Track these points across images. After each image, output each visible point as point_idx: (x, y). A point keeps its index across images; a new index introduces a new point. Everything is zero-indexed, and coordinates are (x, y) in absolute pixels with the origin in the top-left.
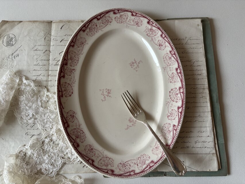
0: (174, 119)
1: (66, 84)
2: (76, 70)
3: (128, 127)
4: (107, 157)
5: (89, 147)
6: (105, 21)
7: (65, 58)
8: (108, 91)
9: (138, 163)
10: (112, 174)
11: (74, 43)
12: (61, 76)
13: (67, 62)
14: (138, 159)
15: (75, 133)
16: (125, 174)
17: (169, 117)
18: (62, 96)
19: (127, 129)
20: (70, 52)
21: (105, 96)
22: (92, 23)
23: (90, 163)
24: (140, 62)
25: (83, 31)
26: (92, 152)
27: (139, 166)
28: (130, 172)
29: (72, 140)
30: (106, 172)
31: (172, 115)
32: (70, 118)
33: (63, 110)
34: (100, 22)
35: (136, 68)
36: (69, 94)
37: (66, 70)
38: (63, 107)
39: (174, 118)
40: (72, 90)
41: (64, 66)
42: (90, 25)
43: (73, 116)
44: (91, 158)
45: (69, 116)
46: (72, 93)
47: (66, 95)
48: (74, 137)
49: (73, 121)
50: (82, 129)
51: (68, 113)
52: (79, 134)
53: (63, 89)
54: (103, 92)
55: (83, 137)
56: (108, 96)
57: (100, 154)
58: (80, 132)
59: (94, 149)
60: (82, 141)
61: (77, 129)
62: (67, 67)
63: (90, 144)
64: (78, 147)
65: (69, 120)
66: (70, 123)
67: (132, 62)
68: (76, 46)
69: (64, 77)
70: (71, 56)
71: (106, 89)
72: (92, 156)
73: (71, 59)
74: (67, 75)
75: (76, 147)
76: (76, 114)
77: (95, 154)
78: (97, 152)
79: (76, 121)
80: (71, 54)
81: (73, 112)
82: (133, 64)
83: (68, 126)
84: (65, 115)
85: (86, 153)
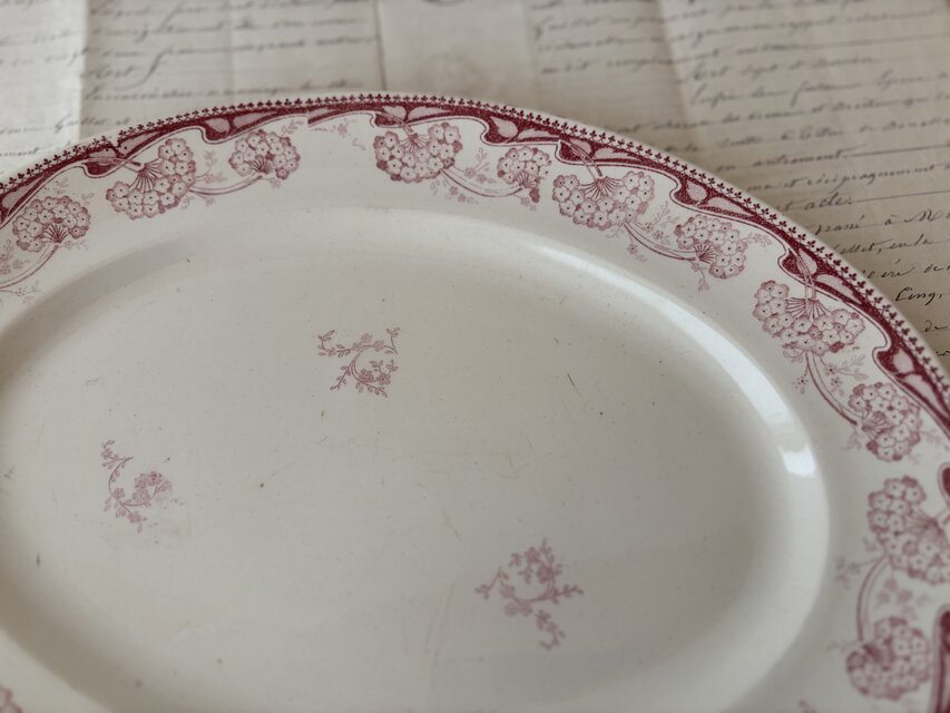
1: (451, 148)
2: (532, 208)
3: (116, 458)
5: (71, 225)
6: (876, 408)
7: (606, 146)
8: (376, 375)
11: (705, 202)
12: (497, 121)
13: (578, 158)
15: (171, 165)
18: (381, 121)
19: (107, 454)
20: (641, 175)
21: (354, 354)
22: (854, 316)
24: (553, 628)
25: (791, 257)
26: (40, 236)
29: (131, 144)
32: (253, 148)
33: (304, 118)
34: (862, 370)
35: (508, 592)
36: (392, 157)
37: (535, 151)
38: (319, 118)
40: (413, 176)
41: (559, 143)
42: (840, 304)
43: (263, 169)
44: (7, 219)
45: (267, 148)
46: (399, 175)
47: (387, 141)
48: (146, 156)
49: (234, 166)
50: (181, 204)
51: (287, 141)
52: (158, 188)
53: (421, 129)
54: (378, 346)
55: (139, 201)
56: (343, 368)
57: (15, 273)
58: (168, 194)
59: (57, 247)
60: (120, 195)
61: (190, 177)
62: (552, 158)
63: (87, 232)
64: (86, 164)
65: (244, 143)
66: (226, 148)
67: (559, 566)
68: (682, 213)
69: (493, 137)
70: (621, 183)
71: (393, 368)
72: (16, 231)
73: (601, 181)
74: (503, 156)
75: (88, 157)
76: (274, 184)
77: (25, 247)
78: (30, 258)
79: (233, 178)
80: (630, 186)
81: (288, 173)
82: (539, 574)
83: (213, 135)
84: (275, 127)
85: (44, 204)
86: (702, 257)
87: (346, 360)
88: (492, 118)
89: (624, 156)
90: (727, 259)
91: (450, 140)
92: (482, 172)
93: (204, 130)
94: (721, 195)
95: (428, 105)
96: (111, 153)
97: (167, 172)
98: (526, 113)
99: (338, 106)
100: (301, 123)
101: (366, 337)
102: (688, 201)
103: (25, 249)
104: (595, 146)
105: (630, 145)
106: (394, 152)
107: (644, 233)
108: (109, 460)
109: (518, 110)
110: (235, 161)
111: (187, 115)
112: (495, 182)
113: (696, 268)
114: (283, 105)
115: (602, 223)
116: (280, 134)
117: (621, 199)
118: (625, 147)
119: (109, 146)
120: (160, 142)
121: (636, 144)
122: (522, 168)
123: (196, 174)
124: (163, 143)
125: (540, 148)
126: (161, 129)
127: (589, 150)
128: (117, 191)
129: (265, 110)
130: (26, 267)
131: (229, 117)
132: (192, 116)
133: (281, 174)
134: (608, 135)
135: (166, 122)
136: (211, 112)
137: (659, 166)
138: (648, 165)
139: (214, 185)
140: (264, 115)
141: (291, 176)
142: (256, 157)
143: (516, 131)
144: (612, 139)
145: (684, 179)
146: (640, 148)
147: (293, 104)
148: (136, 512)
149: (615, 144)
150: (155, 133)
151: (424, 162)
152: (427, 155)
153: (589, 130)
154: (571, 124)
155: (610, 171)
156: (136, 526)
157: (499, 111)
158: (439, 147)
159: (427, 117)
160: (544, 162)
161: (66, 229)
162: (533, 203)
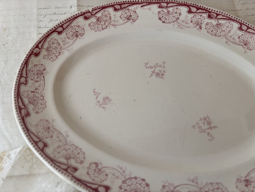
0: (88, 173)
1: (178, 15)
2: (200, 31)
3: (97, 93)
4: (60, 53)
5: (80, 33)
7: (221, 15)
8: (160, 74)
9: (35, 93)
10: (32, 52)
11: (246, 30)
12: (191, 8)
13: (213, 18)
14: (42, 96)
16: (26, 70)
17: (94, 165)
18: (160, 7)
20: (229, 23)
21: (154, 68)
23: (57, 28)
24: (211, 136)
26: (72, 36)
27: (30, 93)
28: (26, 78)
29: (95, 12)
30: (38, 45)
31: (97, 171)
32: (126, 14)
33: (140, 6)
35: (200, 127)
36: (163, 17)
37: (201, 16)
38: (144, 6)
39: (90, 173)
40: (168, 22)
41: (208, 14)
43: (129, 19)
44: (64, 31)
45: (130, 14)
46: (164, 22)
47: (161, 12)
48: (98, 15)
49: (121, 18)
50: (108, 28)
51: (135, 12)
52: (102, 23)
53: (171, 9)
54: (160, 66)
55: (97, 27)
56: (152, 72)
57: (67, 45)
58: (104, 25)
59: (77, 39)
60: (92, 25)
61: (110, 20)
62: (205, 18)
63: (84, 35)
64: (84, 17)
65: (124, 12)
66: (119, 13)
67: (212, 121)
68: (240, 33)
69: (190, 12)
70: (224, 25)
71: (165, 72)
72: (66, 34)
73: (219, 24)
74: (192, 17)
75: (84, 15)
76: (132, 23)
77: (69, 38)
78: (71, 41)
79: (121, 21)
80: (226, 26)
81: (135, 20)
82: (207, 123)
83: (116, 10)
84: (132, 8)
85: (74, 27)
86: (245, 45)
87: (152, 70)
88: (190, 7)
89: (225, 17)
90: (252, 45)
91: (178, 12)
92: (186, 21)
93: (114, 8)
94: (251, 28)
95: (173, 3)
96: (90, 14)
97: (104, 19)
98: (199, 5)
99: (149, 2)
100: (139, 7)
101: (157, 64)
102: (242, 30)
103: (69, 39)
104: (217, 15)
105: (227, 15)
106: (163, 15)
107: (230, 38)
108: (95, 94)
109: (197, 5)
110: (121, 17)
111: (109, 4)
112: (190, 24)
113: (244, 48)
114: (134, 2)
115: (219, 35)
116: (133, 10)
117: (224, 29)
118: (225, 15)
119: (89, 12)
120: (102, 11)
121: (229, 14)
122: (197, 20)
123: (111, 20)
124: (103, 11)
125: (202, 15)
126: (103, 8)
127: (216, 16)
128: (91, 24)
129: (130, 3)
130: (69, 44)
131: (120, 5)
132: (111, 4)
133: (133, 21)
134: (221, 12)
135: (104, 6)
136: (115, 3)
137: (235, 20)
138: (232, 20)
139: (116, 23)
140: (130, 4)
141: (136, 21)
142: (127, 16)
143: (196, 10)
144: (222, 13)
145: (241, 24)
146: (230, 16)
147: (137, 2)
148: (104, 106)
149: (223, 14)
150: (101, 9)
151: (171, 18)
152: (172, 17)
153: (216, 10)
154: (211, 9)
155: (221, 22)
156: (104, 110)
157: (192, 5)
158: (175, 14)
159: (172, 6)
160: (203, 19)
161: (79, 34)
162: (200, 30)
